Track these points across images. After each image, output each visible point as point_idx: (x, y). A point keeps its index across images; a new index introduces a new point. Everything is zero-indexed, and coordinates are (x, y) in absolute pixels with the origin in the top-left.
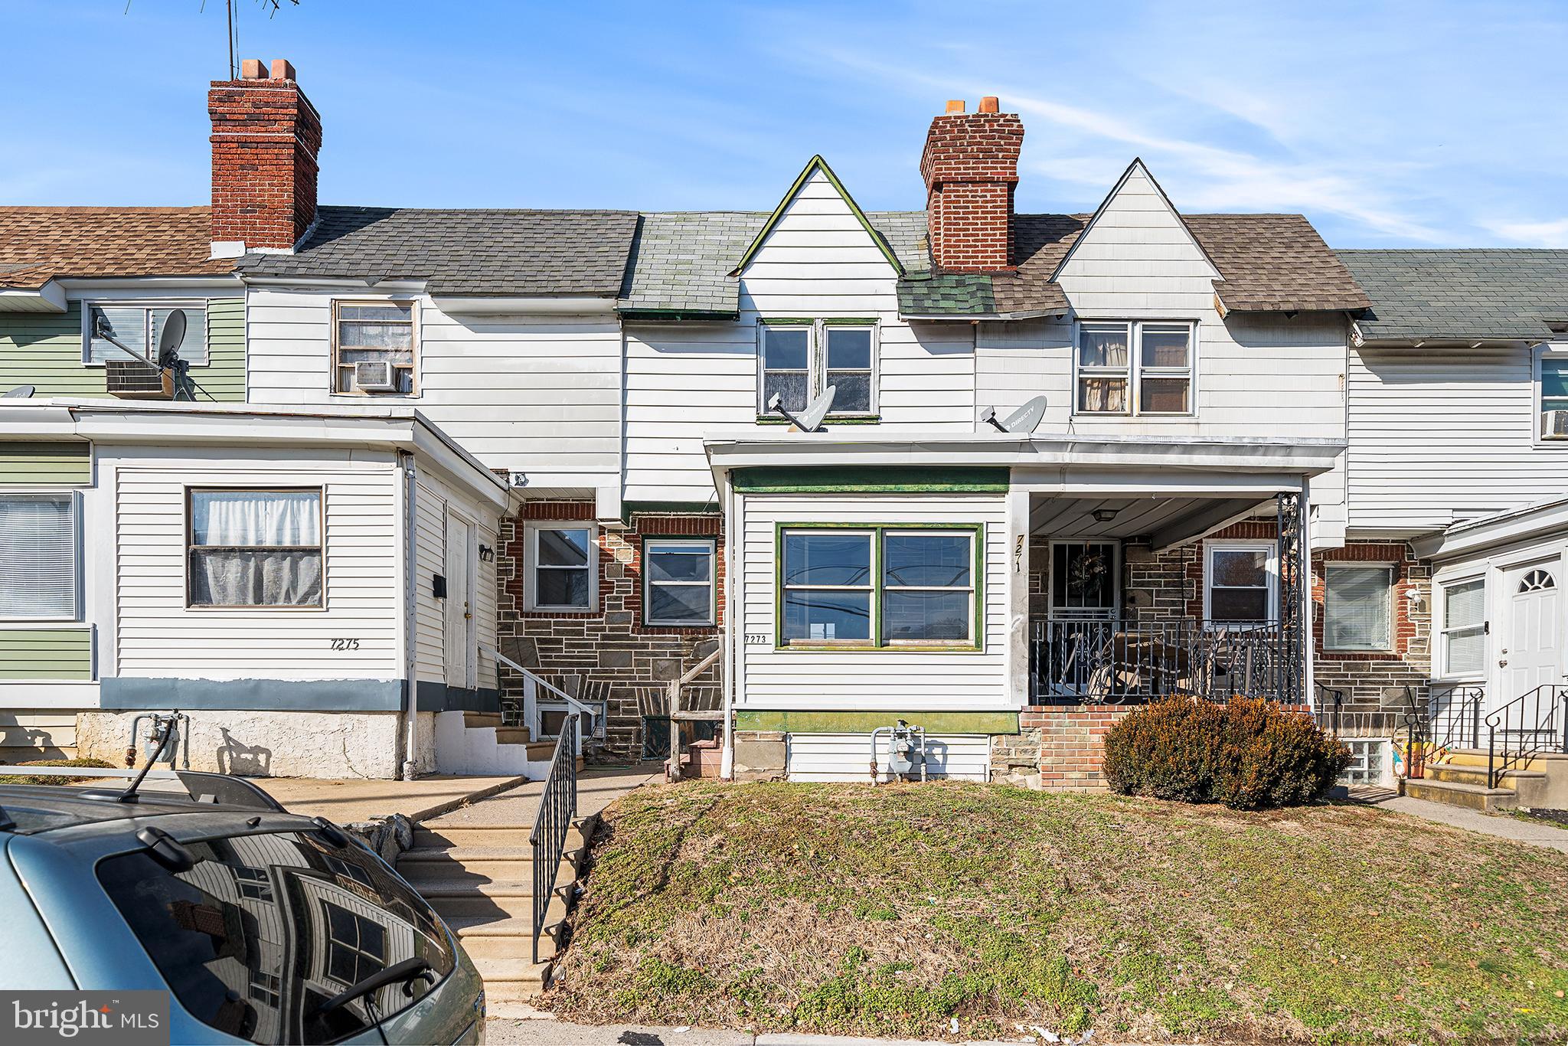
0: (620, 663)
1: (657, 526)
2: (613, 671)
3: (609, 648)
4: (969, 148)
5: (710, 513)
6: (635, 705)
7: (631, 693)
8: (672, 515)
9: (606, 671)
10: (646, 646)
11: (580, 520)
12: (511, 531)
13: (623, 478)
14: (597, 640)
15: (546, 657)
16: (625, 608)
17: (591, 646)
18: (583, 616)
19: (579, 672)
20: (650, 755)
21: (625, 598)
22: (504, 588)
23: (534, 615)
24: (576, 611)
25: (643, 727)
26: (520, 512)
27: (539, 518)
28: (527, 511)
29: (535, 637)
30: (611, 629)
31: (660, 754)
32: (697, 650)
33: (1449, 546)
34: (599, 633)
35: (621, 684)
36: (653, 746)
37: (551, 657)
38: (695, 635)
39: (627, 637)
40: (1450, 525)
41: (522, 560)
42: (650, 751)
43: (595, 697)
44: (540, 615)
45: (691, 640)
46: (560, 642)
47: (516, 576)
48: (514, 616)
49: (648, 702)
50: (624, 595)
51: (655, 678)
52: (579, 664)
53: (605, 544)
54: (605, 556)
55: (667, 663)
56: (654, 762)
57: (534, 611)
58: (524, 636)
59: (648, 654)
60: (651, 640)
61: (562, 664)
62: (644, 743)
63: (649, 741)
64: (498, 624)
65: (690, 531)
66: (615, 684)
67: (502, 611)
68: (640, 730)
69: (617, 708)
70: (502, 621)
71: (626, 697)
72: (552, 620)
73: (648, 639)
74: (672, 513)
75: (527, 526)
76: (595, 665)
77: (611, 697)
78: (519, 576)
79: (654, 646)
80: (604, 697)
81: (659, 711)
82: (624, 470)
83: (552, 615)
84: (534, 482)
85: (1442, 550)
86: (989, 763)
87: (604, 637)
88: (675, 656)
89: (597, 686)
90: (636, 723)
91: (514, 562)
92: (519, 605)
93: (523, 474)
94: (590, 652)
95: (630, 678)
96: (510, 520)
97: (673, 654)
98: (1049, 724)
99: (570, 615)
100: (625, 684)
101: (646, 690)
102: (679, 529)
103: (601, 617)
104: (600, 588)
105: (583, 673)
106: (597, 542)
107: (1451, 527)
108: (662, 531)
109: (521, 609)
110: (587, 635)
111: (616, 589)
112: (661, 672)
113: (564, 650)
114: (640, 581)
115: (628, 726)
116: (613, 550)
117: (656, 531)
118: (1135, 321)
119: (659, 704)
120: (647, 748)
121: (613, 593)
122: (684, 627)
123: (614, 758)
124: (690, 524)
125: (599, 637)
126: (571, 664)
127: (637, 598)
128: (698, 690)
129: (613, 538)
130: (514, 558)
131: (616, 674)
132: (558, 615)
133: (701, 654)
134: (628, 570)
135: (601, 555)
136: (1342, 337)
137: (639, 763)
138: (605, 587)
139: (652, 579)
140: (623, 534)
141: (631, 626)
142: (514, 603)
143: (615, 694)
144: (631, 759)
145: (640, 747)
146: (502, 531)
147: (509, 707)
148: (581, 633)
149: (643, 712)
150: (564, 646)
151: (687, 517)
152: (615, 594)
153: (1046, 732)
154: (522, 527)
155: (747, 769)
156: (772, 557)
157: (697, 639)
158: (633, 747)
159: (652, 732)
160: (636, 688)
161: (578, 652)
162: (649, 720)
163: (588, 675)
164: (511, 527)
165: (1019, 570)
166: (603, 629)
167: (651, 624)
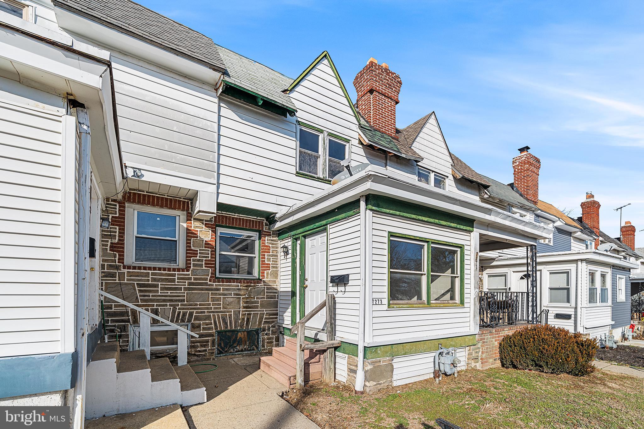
0: (201, 299)
1: (226, 221)
2: (196, 305)
3: (194, 290)
4: (384, 81)
5: (258, 218)
6: (211, 324)
7: (208, 317)
8: (236, 216)
9: (191, 305)
10: (219, 290)
11: (172, 209)
12: (116, 209)
13: (218, 188)
14: (185, 285)
15: (144, 296)
16: (205, 267)
17: (181, 289)
18: (174, 270)
19: (170, 305)
20: (220, 353)
21: (205, 260)
22: (108, 248)
23: (134, 268)
24: (169, 267)
25: (216, 338)
26: (124, 197)
27: (139, 203)
28: (129, 197)
29: (135, 283)
30: (195, 279)
31: (226, 351)
32: (250, 292)
33: (495, 263)
34: (187, 281)
35: (201, 313)
36: (221, 348)
37: (149, 296)
38: (249, 284)
39: (206, 284)
40: (498, 257)
41: (124, 230)
42: (220, 351)
43: (183, 321)
44: (140, 268)
45: (246, 286)
46: (157, 286)
47: (119, 240)
48: (117, 268)
49: (220, 322)
50: (204, 259)
51: (224, 308)
52: (171, 301)
53: (191, 227)
54: (190, 234)
55: (232, 299)
56: (224, 357)
57: (134, 265)
58: (126, 281)
59: (220, 294)
60: (222, 286)
61: (158, 301)
62: (216, 346)
63: (219, 345)
64: (102, 272)
65: (246, 226)
66: (197, 313)
67: (106, 264)
68: (214, 339)
69: (199, 326)
70: (106, 270)
71: (205, 320)
72: (150, 272)
73: (220, 285)
74: (236, 215)
75: (128, 207)
76: (183, 301)
77: (194, 320)
78: (122, 240)
79: (224, 290)
80: (189, 321)
81: (227, 327)
82: (219, 183)
83: (150, 268)
84: (148, 177)
85: (492, 264)
86: (466, 360)
87: (190, 284)
88: (237, 295)
89: (184, 314)
90: (211, 335)
91: (117, 230)
92: (121, 260)
93: (140, 169)
94: (180, 293)
95: (207, 308)
96: (114, 201)
97: (235, 294)
98: (484, 339)
99: (164, 269)
100: (204, 312)
101: (218, 315)
102: (240, 224)
103: (188, 271)
104: (187, 253)
105: (175, 307)
106: (185, 225)
107: (498, 258)
108: (229, 224)
109: (123, 263)
110: (178, 282)
111: (199, 255)
112: (228, 305)
113: (159, 291)
114: (214, 251)
115: (206, 337)
116: (197, 231)
117: (226, 223)
118: (433, 171)
119: (226, 323)
120: (218, 349)
121: (197, 257)
122: (242, 279)
123: (196, 358)
124: (247, 222)
125: (186, 284)
126: (164, 301)
127: (213, 261)
128: (250, 314)
129: (198, 224)
130: (117, 228)
131: (198, 306)
132: (155, 269)
133: (252, 294)
134: (207, 244)
135: (187, 233)
136: (478, 194)
137: (214, 359)
138: (190, 253)
139: (220, 250)
140: (204, 222)
141: (209, 278)
142: (117, 259)
143: (197, 318)
144: (208, 357)
145: (214, 350)
146: (106, 207)
147: (112, 331)
148: (174, 281)
149: (216, 328)
150: (159, 289)
151: (245, 218)
152: (198, 258)
153: (484, 342)
154: (124, 207)
155: (375, 383)
156: (386, 252)
157: (250, 286)
158: (209, 350)
159: (221, 339)
160: (211, 314)
161: (171, 293)
162: (219, 333)
163: (178, 307)
164: (116, 205)
165: (477, 269)
166: (190, 279)
167: (220, 276)
